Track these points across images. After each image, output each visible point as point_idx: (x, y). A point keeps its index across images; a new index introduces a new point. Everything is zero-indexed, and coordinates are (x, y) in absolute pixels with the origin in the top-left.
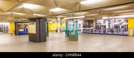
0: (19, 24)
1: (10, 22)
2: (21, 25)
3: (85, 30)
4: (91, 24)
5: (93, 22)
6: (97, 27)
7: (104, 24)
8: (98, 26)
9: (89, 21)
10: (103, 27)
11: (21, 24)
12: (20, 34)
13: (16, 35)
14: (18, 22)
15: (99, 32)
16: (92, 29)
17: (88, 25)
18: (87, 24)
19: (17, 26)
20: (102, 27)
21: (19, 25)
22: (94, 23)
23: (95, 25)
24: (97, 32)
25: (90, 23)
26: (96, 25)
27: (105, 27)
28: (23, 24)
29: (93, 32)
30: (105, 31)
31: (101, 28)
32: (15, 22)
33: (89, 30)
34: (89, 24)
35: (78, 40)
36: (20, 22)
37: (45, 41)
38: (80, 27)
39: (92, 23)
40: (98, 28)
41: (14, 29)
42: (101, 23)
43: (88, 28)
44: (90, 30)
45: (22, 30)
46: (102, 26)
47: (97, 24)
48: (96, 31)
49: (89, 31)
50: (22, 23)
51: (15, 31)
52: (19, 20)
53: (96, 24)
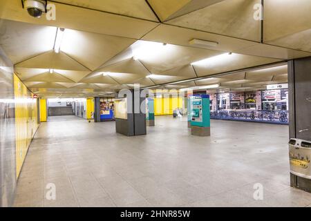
0: (102, 100)
1: (87, 96)
2: (105, 103)
3: (236, 113)
4: (250, 100)
5: (254, 95)
6: (265, 106)
7: (282, 99)
8: (268, 105)
9: (245, 94)
10: (278, 108)
11: (106, 100)
12: (104, 119)
13: (96, 121)
14: (101, 98)
15: (271, 118)
16: (253, 112)
17: (243, 101)
18: (242, 99)
19: (98, 104)
20: (276, 107)
21: (101, 103)
22: (258, 98)
23: (258, 104)
24: (264, 119)
25: (247, 97)
26: (262, 103)
27: (284, 107)
28: (110, 100)
29: (256, 119)
30: (283, 116)
31: (273, 109)
32: (95, 98)
33: (245, 113)
34: (245, 100)
35: (209, 135)
36: (103, 98)
37: (144, 133)
38: (225, 108)
39: (252, 98)
40: (266, 109)
41: (93, 111)
42: (275, 97)
43: (244, 110)
44: (249, 115)
45: (107, 113)
46: (276, 104)
47: (265, 100)
48: (262, 115)
49: (247, 116)
50: (108, 98)
51: (95, 115)
52: (101, 94)
53: (262, 100)
